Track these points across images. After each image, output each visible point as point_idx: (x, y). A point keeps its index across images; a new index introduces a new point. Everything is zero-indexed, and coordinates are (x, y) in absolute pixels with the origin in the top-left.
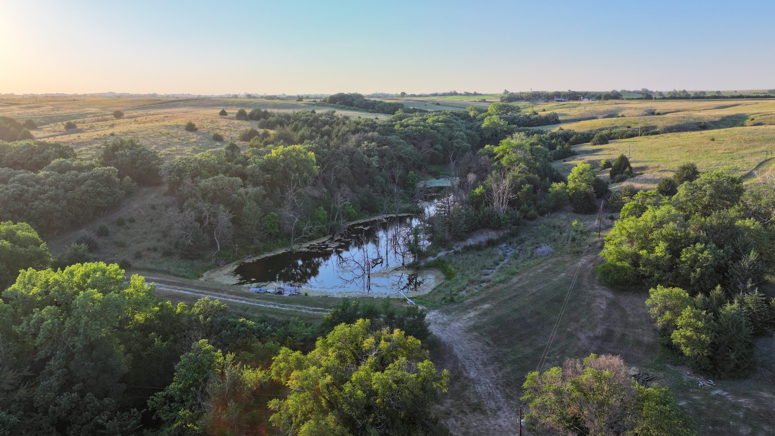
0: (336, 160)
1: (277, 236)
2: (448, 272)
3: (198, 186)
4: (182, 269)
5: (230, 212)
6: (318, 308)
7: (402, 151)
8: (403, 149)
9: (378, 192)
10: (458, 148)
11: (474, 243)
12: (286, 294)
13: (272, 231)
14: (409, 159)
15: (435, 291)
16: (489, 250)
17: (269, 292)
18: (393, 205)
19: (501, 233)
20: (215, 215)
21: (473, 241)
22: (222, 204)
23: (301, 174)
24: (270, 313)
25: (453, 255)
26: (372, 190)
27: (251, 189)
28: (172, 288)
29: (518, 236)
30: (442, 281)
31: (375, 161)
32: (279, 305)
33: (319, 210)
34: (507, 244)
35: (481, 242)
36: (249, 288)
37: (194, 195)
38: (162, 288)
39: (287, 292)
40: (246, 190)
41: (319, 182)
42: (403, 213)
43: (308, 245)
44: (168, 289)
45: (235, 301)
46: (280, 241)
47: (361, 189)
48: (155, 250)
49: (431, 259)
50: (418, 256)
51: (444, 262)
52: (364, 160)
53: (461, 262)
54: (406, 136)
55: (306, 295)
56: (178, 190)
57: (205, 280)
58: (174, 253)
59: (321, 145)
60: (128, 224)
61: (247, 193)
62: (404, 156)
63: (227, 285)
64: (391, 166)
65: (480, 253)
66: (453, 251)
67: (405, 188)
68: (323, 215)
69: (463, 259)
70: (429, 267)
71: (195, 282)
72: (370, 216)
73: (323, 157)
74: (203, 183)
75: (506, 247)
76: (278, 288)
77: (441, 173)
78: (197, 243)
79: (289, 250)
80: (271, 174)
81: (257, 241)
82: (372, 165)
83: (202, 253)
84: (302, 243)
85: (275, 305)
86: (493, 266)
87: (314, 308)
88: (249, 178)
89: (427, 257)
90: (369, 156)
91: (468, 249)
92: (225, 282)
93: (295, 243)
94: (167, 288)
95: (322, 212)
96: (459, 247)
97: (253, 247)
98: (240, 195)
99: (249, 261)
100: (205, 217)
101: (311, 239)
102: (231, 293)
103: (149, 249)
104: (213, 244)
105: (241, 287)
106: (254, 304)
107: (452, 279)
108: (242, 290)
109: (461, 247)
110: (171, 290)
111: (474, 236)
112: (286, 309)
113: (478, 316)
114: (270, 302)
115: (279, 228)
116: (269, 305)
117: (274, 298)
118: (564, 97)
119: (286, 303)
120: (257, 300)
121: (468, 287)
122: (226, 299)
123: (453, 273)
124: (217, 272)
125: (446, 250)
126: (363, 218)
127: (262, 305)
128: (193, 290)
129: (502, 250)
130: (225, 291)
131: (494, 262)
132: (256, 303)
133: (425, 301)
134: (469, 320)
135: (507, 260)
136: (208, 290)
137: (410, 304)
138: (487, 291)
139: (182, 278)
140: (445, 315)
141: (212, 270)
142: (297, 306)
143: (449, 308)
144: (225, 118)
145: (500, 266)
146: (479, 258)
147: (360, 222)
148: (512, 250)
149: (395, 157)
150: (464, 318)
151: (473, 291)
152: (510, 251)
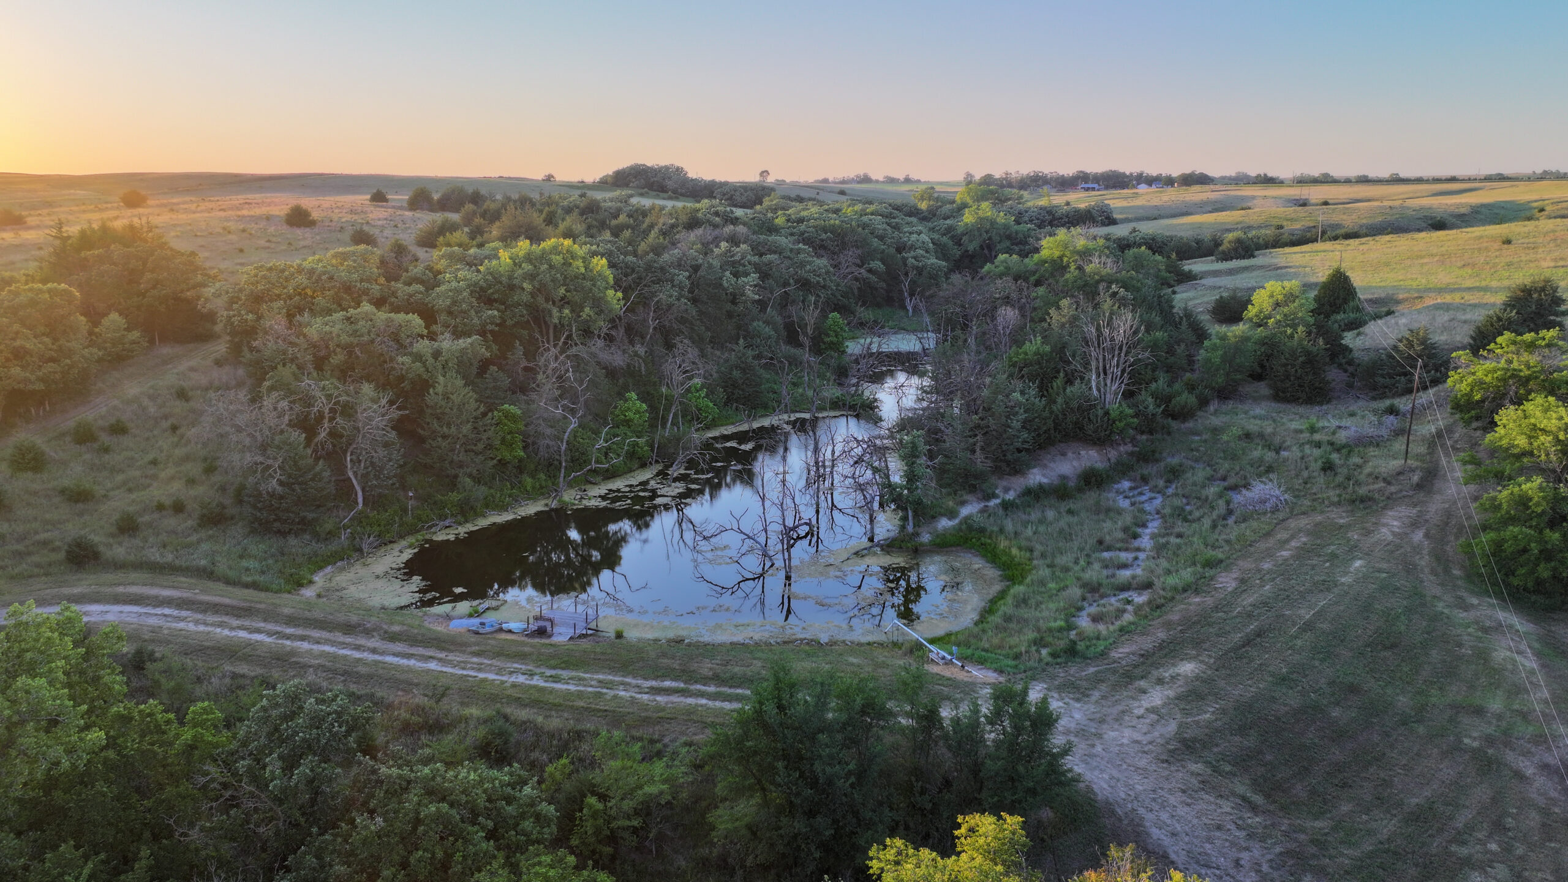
0: (659, 281)
1: (520, 469)
2: (1004, 559)
3: (305, 336)
4: (252, 564)
5: (391, 403)
6: (667, 684)
7: (807, 268)
10: (920, 271)
11: (1046, 480)
12: (561, 636)
13: (508, 456)
14: (824, 286)
15: (995, 619)
16: (1091, 497)
17: (510, 631)
19: (1113, 454)
20: (347, 410)
21: (1044, 475)
22: (369, 381)
23: (576, 311)
24: (519, 702)
25: (1001, 512)
26: (748, 354)
27: (446, 343)
28: (212, 625)
29: (1157, 461)
31: (749, 286)
32: (542, 675)
33: (626, 400)
34: (1134, 480)
35: (1063, 477)
36: (448, 617)
37: (292, 360)
38: (182, 625)
39: (562, 630)
40: (436, 345)
42: (828, 410)
43: (602, 490)
44: (201, 628)
45: (404, 662)
46: (529, 480)
48: (178, 508)
49: (944, 523)
50: (915, 518)
51: (982, 530)
52: (725, 284)
53: (1029, 532)
54: (806, 238)
55: (619, 635)
56: (252, 349)
57: (319, 596)
58: (232, 518)
59: (618, 249)
60: (105, 438)
61: (437, 354)
62: (812, 278)
63: (383, 608)
64: (786, 301)
65: (1071, 505)
66: (998, 501)
67: (820, 352)
68: (637, 412)
69: (1032, 523)
70: (943, 545)
71: (288, 603)
72: (750, 416)
73: (626, 275)
74: (315, 327)
75: (1131, 489)
76: (536, 619)
77: (886, 324)
78: (297, 487)
79: (554, 505)
80: (498, 310)
81: (468, 480)
83: (310, 516)
84: (588, 487)
85: (532, 675)
86: (1125, 541)
87: (654, 683)
88: (443, 317)
89: (933, 517)
90: (736, 274)
91: (1035, 495)
92: (376, 601)
93: (570, 485)
94: (197, 622)
95: (634, 405)
96: (1010, 489)
97: (455, 497)
98: (418, 357)
99: (445, 538)
100: (320, 417)
101: (609, 474)
102: (393, 638)
103: (161, 507)
104: (345, 491)
105: (425, 614)
106: (465, 672)
107: (1028, 580)
108: (426, 624)
109: (1015, 490)
110: (210, 629)
111: (1045, 462)
112: (565, 687)
113: (1177, 705)
114: (516, 665)
115: (524, 448)
116: (511, 673)
117: (527, 649)
118: (1098, 182)
119: (563, 665)
120: (475, 660)
121: (1085, 604)
122: (377, 657)
123: (1019, 564)
124: (353, 570)
125: (979, 500)
126: (733, 424)
127: (491, 676)
128: (279, 629)
129: (1126, 497)
130: (374, 630)
131: (1125, 530)
132: (473, 669)
133: (983, 653)
134: (1154, 717)
135: (1156, 524)
136: (323, 628)
137: (941, 662)
138: (1160, 617)
139: (246, 591)
140: (1071, 702)
141: (339, 564)
142: (601, 677)
143: (1073, 676)
144: (382, 207)
145: (1145, 542)
146: (1075, 519)
147: (726, 433)
148: (1155, 498)
149: (791, 281)
150: (1136, 711)
151: (1117, 618)
152: (1151, 499)
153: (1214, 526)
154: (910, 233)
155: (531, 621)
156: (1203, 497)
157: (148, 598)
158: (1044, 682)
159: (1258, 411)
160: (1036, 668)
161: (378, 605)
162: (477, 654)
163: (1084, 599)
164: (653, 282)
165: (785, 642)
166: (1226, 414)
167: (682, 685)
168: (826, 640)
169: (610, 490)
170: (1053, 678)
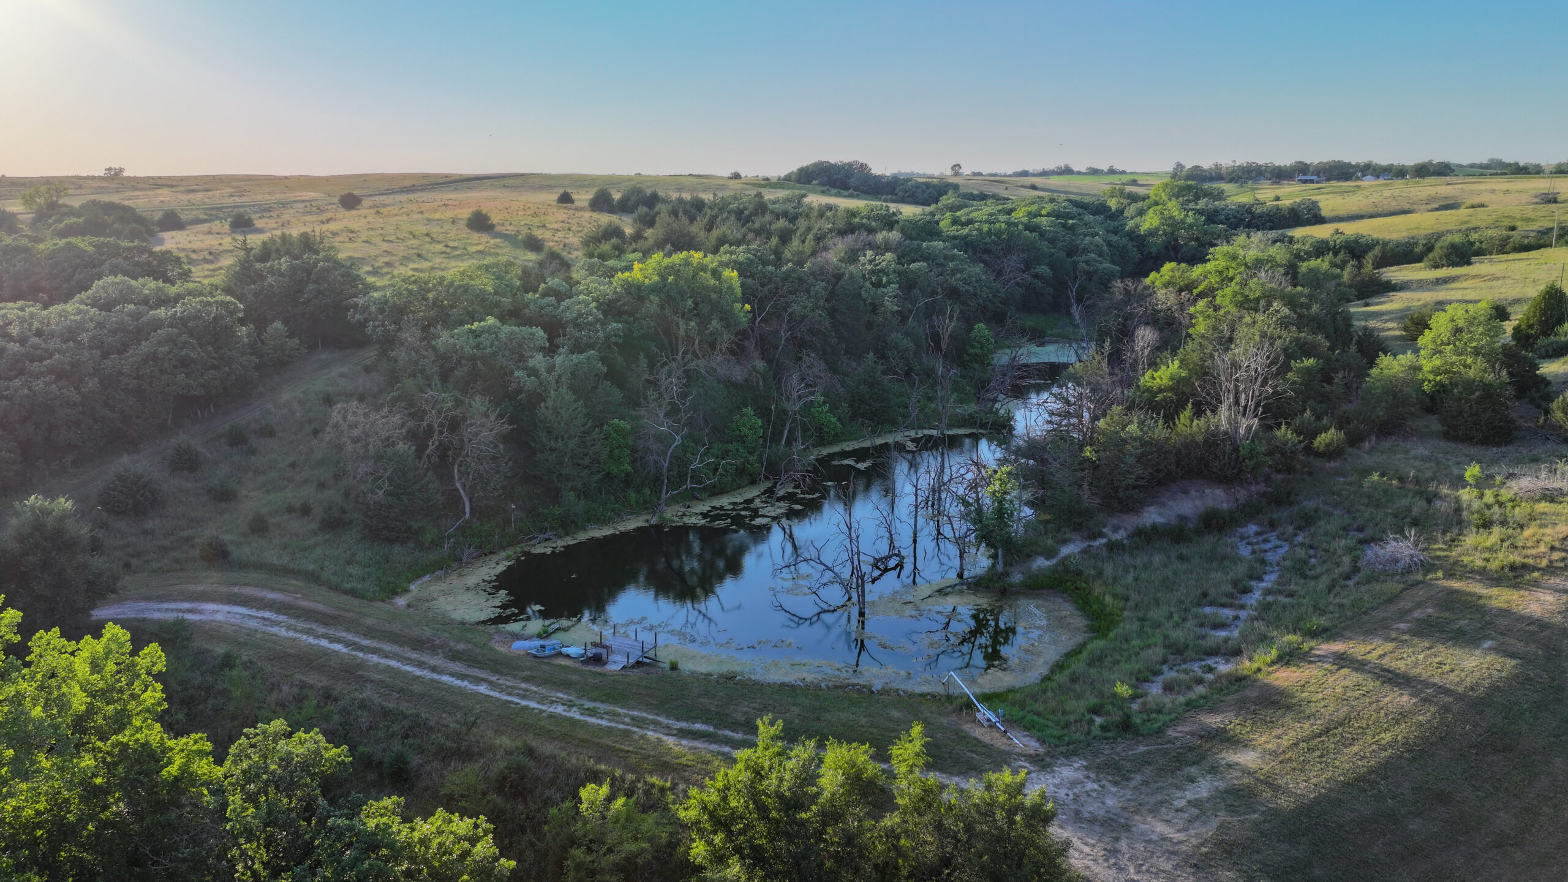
0: (794, 292)
1: (626, 483)
2: (1095, 607)
3: (434, 347)
4: (356, 571)
5: (501, 417)
6: (698, 726)
7: (959, 275)
8: (961, 271)
9: (896, 373)
10: (1090, 275)
11: (1162, 520)
12: (615, 664)
13: (614, 470)
14: (975, 295)
15: (1062, 678)
16: (1208, 542)
17: (568, 656)
18: (933, 406)
19: (1242, 494)
20: (457, 425)
21: (1160, 514)
22: (484, 395)
23: (703, 323)
24: (548, 735)
25: (1105, 553)
26: (880, 367)
27: (564, 359)
29: (1291, 504)
30: (1079, 638)
31: (889, 298)
32: (581, 707)
33: (742, 416)
34: (1261, 524)
35: (1182, 518)
36: (516, 637)
37: (418, 372)
38: (275, 630)
39: (616, 658)
41: (750, 344)
42: (959, 427)
43: (705, 508)
44: (291, 634)
45: (458, 682)
46: (633, 495)
47: (854, 364)
48: (305, 510)
49: (1041, 563)
50: (1004, 556)
51: (1079, 573)
52: (864, 295)
53: (1130, 578)
54: (966, 243)
55: (674, 667)
56: (390, 359)
57: (409, 606)
58: (350, 523)
59: (761, 259)
60: (254, 441)
61: (552, 369)
62: (961, 287)
63: (462, 623)
64: (931, 311)
65: (1184, 550)
66: (1104, 541)
67: (963, 364)
68: (752, 428)
69: (1135, 567)
70: (1036, 587)
71: (376, 612)
72: (874, 432)
73: (763, 285)
75: (1257, 534)
76: (595, 645)
77: (1049, 332)
78: (404, 497)
79: (654, 521)
80: (625, 323)
81: (572, 494)
82: (882, 305)
83: (416, 525)
84: (691, 503)
85: (571, 706)
86: (1231, 596)
87: (684, 725)
88: (568, 330)
89: (1029, 556)
90: (878, 285)
91: (1147, 537)
92: (456, 615)
93: (674, 500)
94: (289, 628)
95: (750, 422)
96: (1120, 529)
97: (557, 511)
99: (542, 551)
100: (431, 430)
101: (717, 491)
102: (455, 656)
103: (290, 510)
104: (454, 500)
105: (498, 632)
106: (510, 698)
107: (1112, 635)
108: (492, 644)
109: (1126, 529)
110: (298, 635)
111: (1164, 499)
112: (599, 721)
113: (1224, 800)
114: (560, 695)
115: (633, 462)
116: (552, 702)
117: (575, 678)
118: (1318, 174)
119: (603, 698)
120: (523, 685)
121: (1165, 668)
122: (435, 676)
123: (1111, 614)
124: (448, 580)
125: (1084, 539)
126: (856, 439)
127: (533, 704)
128: (357, 639)
129: (1248, 543)
130: (441, 647)
131: (1235, 583)
132: (518, 695)
133: (1036, 717)
134: (1195, 811)
135: (1273, 577)
136: (395, 643)
137: (986, 724)
138: (1237, 691)
139: (344, 597)
140: (1108, 784)
141: (437, 573)
142: (636, 713)
143: (1118, 754)
144: (566, 208)
145: (1255, 598)
146: (1185, 566)
147: (847, 449)
148: (1280, 547)
149: (939, 290)
150: (1175, 803)
151: (1189, 688)
152: (1277, 547)
153: (1330, 588)
154: (1085, 235)
155: (589, 647)
156: (1332, 550)
157: (256, 599)
158: (1086, 758)
159: (1421, 451)
160: (1080, 742)
161: (459, 619)
162: (526, 680)
163: (1165, 661)
164: (791, 293)
165: (836, 687)
166: (1382, 452)
167: (711, 729)
168: (879, 688)
169: (714, 507)
170: (1097, 754)
